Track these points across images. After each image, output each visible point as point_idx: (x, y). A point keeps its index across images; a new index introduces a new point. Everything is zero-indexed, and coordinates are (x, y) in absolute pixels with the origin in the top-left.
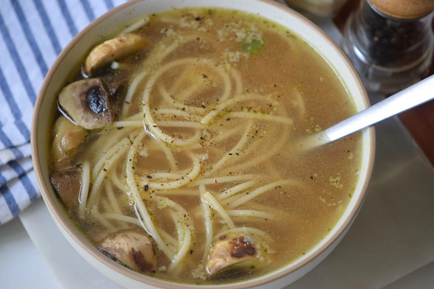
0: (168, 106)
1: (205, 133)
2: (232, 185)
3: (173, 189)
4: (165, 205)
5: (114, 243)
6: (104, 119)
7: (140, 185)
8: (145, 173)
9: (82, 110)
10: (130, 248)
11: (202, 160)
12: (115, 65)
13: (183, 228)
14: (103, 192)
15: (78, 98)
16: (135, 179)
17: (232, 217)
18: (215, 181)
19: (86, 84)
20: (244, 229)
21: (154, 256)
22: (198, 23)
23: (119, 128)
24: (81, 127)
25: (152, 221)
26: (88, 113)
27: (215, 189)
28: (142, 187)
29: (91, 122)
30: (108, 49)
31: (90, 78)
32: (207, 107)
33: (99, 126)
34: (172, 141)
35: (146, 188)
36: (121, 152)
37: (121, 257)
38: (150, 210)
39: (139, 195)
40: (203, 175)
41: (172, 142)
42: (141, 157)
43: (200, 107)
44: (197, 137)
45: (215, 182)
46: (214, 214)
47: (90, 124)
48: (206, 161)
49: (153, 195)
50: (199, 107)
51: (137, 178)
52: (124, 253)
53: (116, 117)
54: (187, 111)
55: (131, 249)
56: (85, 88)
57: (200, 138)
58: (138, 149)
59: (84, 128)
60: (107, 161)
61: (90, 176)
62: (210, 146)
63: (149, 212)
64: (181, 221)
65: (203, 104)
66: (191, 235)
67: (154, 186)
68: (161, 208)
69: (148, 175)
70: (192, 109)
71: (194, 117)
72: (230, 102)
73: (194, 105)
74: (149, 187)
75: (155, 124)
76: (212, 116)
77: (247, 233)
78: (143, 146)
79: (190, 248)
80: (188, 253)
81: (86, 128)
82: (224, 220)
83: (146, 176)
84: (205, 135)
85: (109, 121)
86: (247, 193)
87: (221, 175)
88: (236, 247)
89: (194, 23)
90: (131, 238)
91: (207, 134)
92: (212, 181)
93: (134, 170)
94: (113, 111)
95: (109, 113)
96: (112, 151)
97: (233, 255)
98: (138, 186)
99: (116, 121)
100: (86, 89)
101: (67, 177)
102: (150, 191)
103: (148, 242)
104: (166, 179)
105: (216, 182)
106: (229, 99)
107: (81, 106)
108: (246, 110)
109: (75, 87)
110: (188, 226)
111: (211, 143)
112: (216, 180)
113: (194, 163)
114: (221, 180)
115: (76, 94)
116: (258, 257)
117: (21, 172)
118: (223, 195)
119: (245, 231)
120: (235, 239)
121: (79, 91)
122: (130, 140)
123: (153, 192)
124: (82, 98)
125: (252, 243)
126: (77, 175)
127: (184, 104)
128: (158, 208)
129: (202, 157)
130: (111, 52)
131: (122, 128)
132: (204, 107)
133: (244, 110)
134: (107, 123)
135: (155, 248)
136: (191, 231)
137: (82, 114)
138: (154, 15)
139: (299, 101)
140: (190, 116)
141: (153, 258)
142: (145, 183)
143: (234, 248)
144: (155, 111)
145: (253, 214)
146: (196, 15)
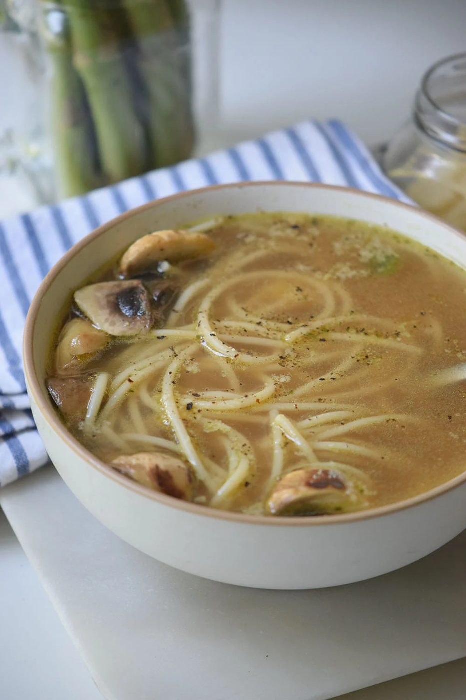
0: (237, 319)
1: (287, 352)
2: (319, 412)
3: (230, 411)
4: (215, 429)
5: (130, 460)
6: (139, 324)
7: (181, 403)
8: (191, 391)
9: (107, 312)
10: (152, 464)
11: (278, 382)
12: (165, 267)
13: (239, 457)
14: (124, 407)
15: (104, 299)
16: (174, 395)
18: (294, 406)
19: (119, 286)
20: (332, 465)
21: (188, 484)
22: (296, 232)
23: (158, 338)
24: (103, 331)
27: (294, 416)
28: (183, 405)
31: (126, 279)
32: (294, 324)
33: (129, 333)
34: (236, 355)
35: (189, 407)
36: (159, 365)
37: (137, 475)
38: (192, 432)
39: (176, 412)
40: (277, 399)
41: (236, 357)
42: (188, 372)
43: (285, 323)
44: (275, 357)
46: (287, 444)
47: (117, 328)
48: (284, 383)
49: (198, 416)
50: (282, 322)
51: (177, 395)
52: (143, 470)
53: (156, 324)
54: (263, 325)
55: (155, 466)
56: (115, 289)
57: (279, 357)
58: (184, 363)
59: (107, 334)
60: (135, 372)
61: (108, 386)
62: (293, 367)
63: (189, 434)
64: (236, 448)
65: (290, 320)
66: (250, 465)
67: (202, 405)
68: (208, 432)
69: (194, 392)
70: (272, 324)
71: (275, 334)
72: (331, 321)
73: (276, 320)
74: (193, 406)
75: (214, 333)
76: (301, 333)
77: (334, 468)
78: (192, 360)
80: (240, 485)
81: (111, 333)
82: (302, 453)
83: (192, 394)
84: (288, 355)
85: (145, 327)
86: (342, 424)
87: (304, 401)
88: (314, 478)
89: (290, 233)
91: (292, 354)
92: (291, 407)
93: (174, 386)
95: (147, 318)
96: (146, 362)
97: (309, 485)
98: (177, 403)
99: (157, 329)
100: (117, 290)
101: (71, 381)
102: (196, 411)
103: (183, 467)
104: (222, 398)
105: (296, 408)
106: (329, 317)
107: (106, 307)
108: (354, 332)
109: (101, 288)
110: (245, 455)
111: (294, 364)
112: (296, 405)
113: (266, 384)
114: (303, 406)
115: (101, 295)
116: (347, 493)
117: (8, 429)
118: (306, 423)
120: (315, 471)
121: (106, 292)
122: (174, 353)
123: (199, 412)
124: (109, 300)
125: (340, 478)
126: (87, 382)
127: (261, 317)
128: (204, 431)
129: (279, 379)
131: (163, 337)
132: (289, 323)
133: (349, 331)
134: (142, 330)
135: (192, 476)
136: (250, 461)
137: (107, 316)
138: (230, 217)
139: (435, 330)
140: (268, 332)
141: (187, 486)
142: (189, 402)
143: (312, 478)
144: (216, 322)
145: (348, 447)
146: (293, 223)
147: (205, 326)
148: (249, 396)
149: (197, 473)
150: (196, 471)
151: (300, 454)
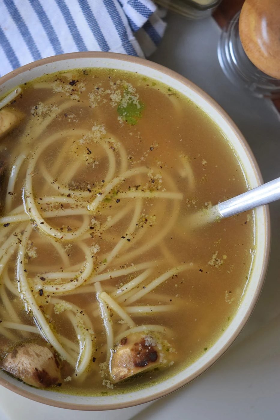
0: (53, 193)
1: (93, 221)
4: (62, 309)
5: (16, 364)
7: (34, 290)
8: (38, 275)
11: (94, 253)
13: (83, 333)
16: (29, 283)
17: (130, 315)
20: (144, 328)
21: (57, 369)
22: (73, 87)
23: (5, 226)
25: (52, 330)
28: (37, 292)
32: (93, 191)
35: (41, 292)
37: (26, 379)
38: (48, 316)
39: (35, 303)
40: (97, 271)
41: (61, 238)
42: (31, 257)
43: (86, 191)
44: (85, 226)
45: (110, 278)
46: (112, 314)
48: (98, 253)
49: (49, 299)
50: (84, 191)
51: (30, 281)
52: (28, 374)
54: (72, 197)
55: (34, 369)
57: (89, 227)
58: (27, 248)
62: (101, 236)
63: (47, 319)
64: (80, 325)
65: (89, 187)
66: (92, 340)
67: (49, 289)
68: (58, 313)
69: (41, 276)
70: (78, 193)
71: (81, 204)
72: (116, 181)
73: (80, 189)
74: (43, 291)
75: (42, 221)
76: (100, 202)
77: (147, 332)
78: (32, 243)
79: (92, 356)
80: (91, 361)
82: (123, 320)
83: (39, 278)
84: (94, 224)
86: (144, 287)
87: (115, 270)
88: (138, 356)
90: (33, 355)
91: (96, 222)
92: (106, 276)
93: (26, 273)
97: (137, 365)
98: (32, 291)
102: (46, 295)
103: (50, 355)
104: (60, 279)
105: (111, 278)
106: (114, 177)
108: (134, 189)
110: (87, 330)
111: (102, 233)
112: (110, 276)
113: (86, 257)
114: (116, 274)
116: (161, 361)
118: (119, 292)
119: (145, 331)
120: (136, 344)
122: (18, 238)
123: (48, 296)
125: (153, 345)
127: (69, 189)
128: (56, 313)
129: (93, 250)
131: (8, 224)
132: (89, 191)
133: (131, 190)
135: (57, 359)
136: (91, 335)
138: (25, 84)
139: (187, 171)
140: (76, 203)
141: (57, 371)
142: (40, 287)
143: (136, 357)
144: (40, 201)
145: (151, 310)
146: (70, 78)
147: (35, 214)
148: (79, 278)
149: (60, 356)
150: (59, 354)
151: (122, 322)
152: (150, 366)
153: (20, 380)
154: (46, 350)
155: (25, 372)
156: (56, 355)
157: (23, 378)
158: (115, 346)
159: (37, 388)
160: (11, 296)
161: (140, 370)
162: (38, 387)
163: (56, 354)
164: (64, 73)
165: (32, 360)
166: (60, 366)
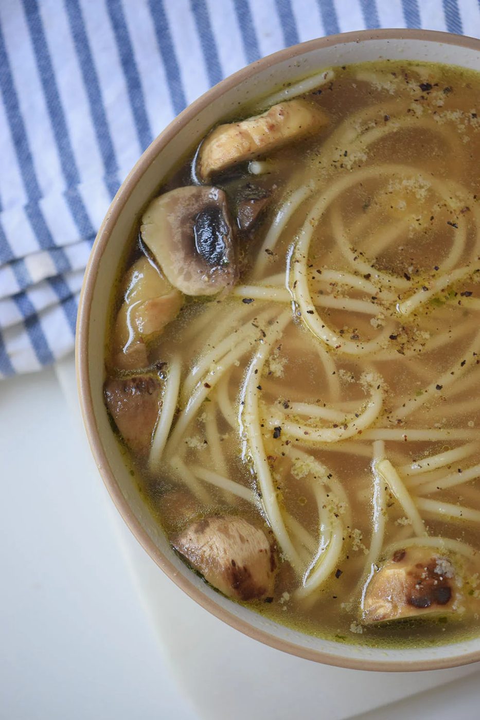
4: (305, 471)
5: (201, 544)
6: (220, 279)
7: (266, 426)
8: (280, 399)
9: (181, 255)
10: (228, 560)
12: (256, 168)
13: (332, 523)
15: (178, 228)
16: (260, 411)
17: (423, 514)
18: (403, 436)
20: (441, 542)
21: (270, 573)
23: (245, 301)
24: (176, 288)
25: (279, 503)
26: (193, 263)
27: (402, 450)
28: (270, 429)
29: (194, 281)
30: (246, 144)
32: (413, 280)
33: (209, 292)
34: (338, 345)
35: (277, 432)
37: (211, 574)
38: (278, 477)
39: (261, 448)
41: (337, 347)
43: (401, 277)
44: (384, 337)
45: (404, 438)
46: (391, 505)
47: (193, 285)
49: (287, 449)
50: (398, 276)
51: (264, 407)
52: (216, 567)
53: (243, 275)
54: (373, 281)
55: (230, 561)
56: (193, 205)
59: (181, 292)
60: (213, 367)
61: (180, 393)
63: (275, 481)
65: (408, 272)
66: (343, 539)
67: (292, 430)
68: (298, 477)
70: (386, 279)
72: (459, 274)
73: (391, 272)
74: (281, 431)
75: (312, 308)
76: (421, 301)
77: (444, 550)
79: (337, 566)
80: (332, 574)
81: (185, 291)
82: (406, 519)
85: (228, 284)
86: (459, 471)
88: (417, 586)
90: (234, 537)
92: (399, 435)
93: (259, 393)
94: (239, 266)
95: (231, 271)
96: (227, 343)
97: (410, 602)
98: (262, 426)
99: (242, 285)
100: (195, 208)
101: (135, 393)
102: (284, 439)
103: (265, 545)
104: (318, 419)
105: (406, 440)
107: (180, 246)
109: (175, 201)
112: (405, 436)
114: (416, 435)
115: (173, 219)
116: (454, 607)
117: (65, 294)
118: (414, 467)
119: (441, 548)
120: (420, 566)
121: (181, 211)
122: (261, 330)
123: (287, 443)
124: (185, 229)
125: (449, 575)
126: (155, 390)
127: (371, 265)
128: (294, 476)
130: (249, 150)
131: (250, 300)
132: (408, 278)
134: (224, 287)
135: (275, 556)
137: (181, 264)
138: (344, 68)
141: (268, 576)
142: (277, 423)
143: (414, 587)
144: (316, 274)
145: (461, 515)
146: (425, 79)
147: (301, 295)
148: (350, 425)
149: (282, 552)
150: (280, 548)
151: (404, 521)
152: (433, 611)
153: (199, 574)
154: (260, 534)
155: (214, 562)
156: (275, 549)
157: (205, 571)
158: (381, 560)
159: (226, 597)
160: (224, 426)
161: (413, 613)
162: (228, 594)
163: (275, 547)
164: (418, 65)
165: (230, 545)
166: (276, 571)
